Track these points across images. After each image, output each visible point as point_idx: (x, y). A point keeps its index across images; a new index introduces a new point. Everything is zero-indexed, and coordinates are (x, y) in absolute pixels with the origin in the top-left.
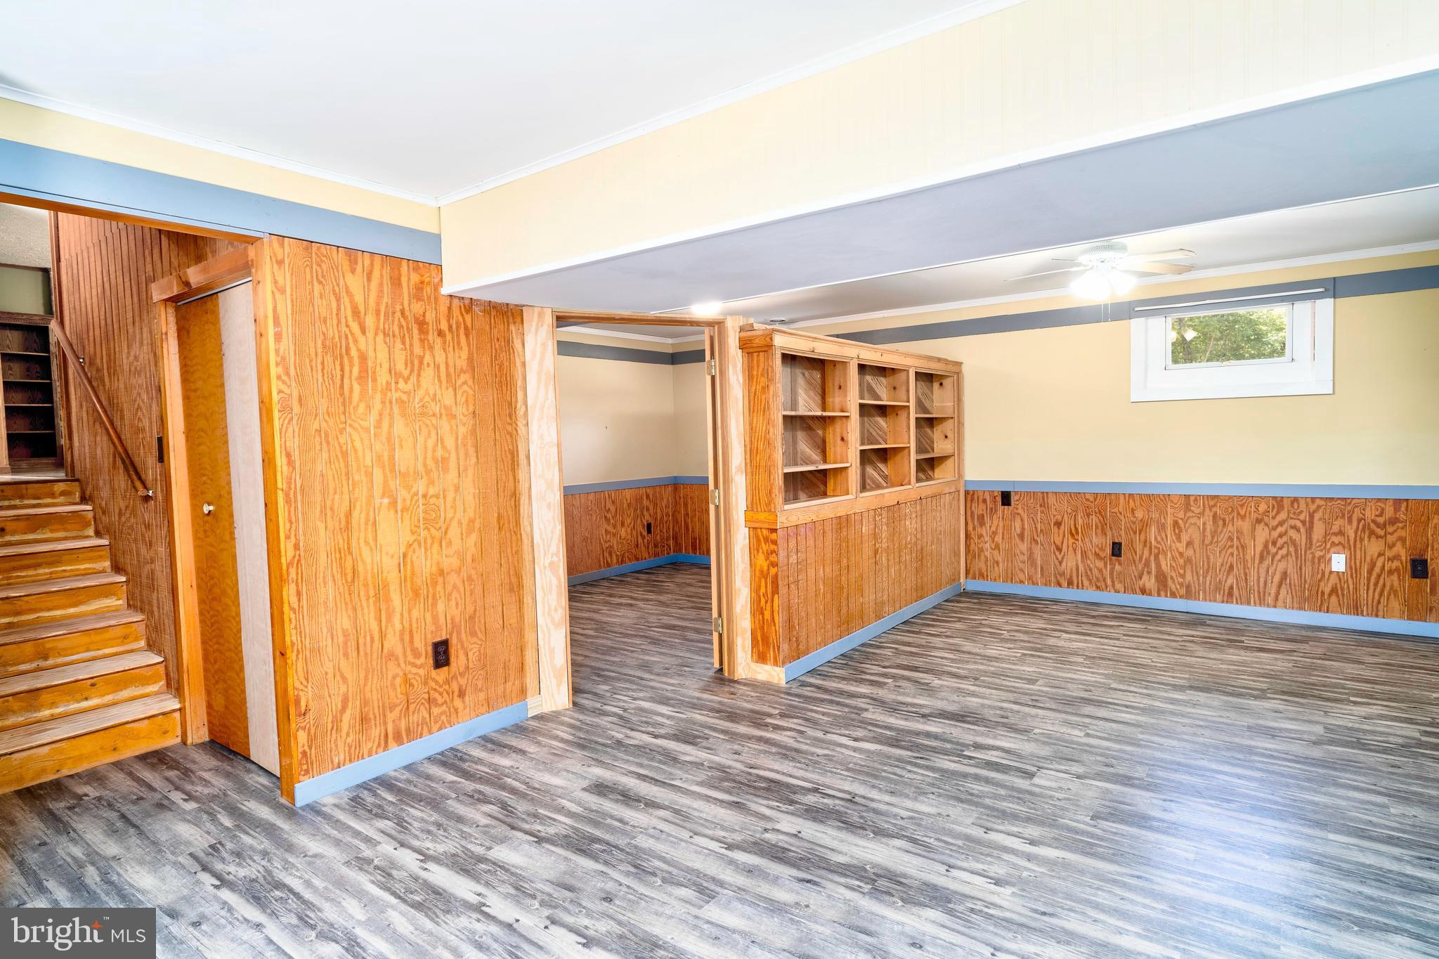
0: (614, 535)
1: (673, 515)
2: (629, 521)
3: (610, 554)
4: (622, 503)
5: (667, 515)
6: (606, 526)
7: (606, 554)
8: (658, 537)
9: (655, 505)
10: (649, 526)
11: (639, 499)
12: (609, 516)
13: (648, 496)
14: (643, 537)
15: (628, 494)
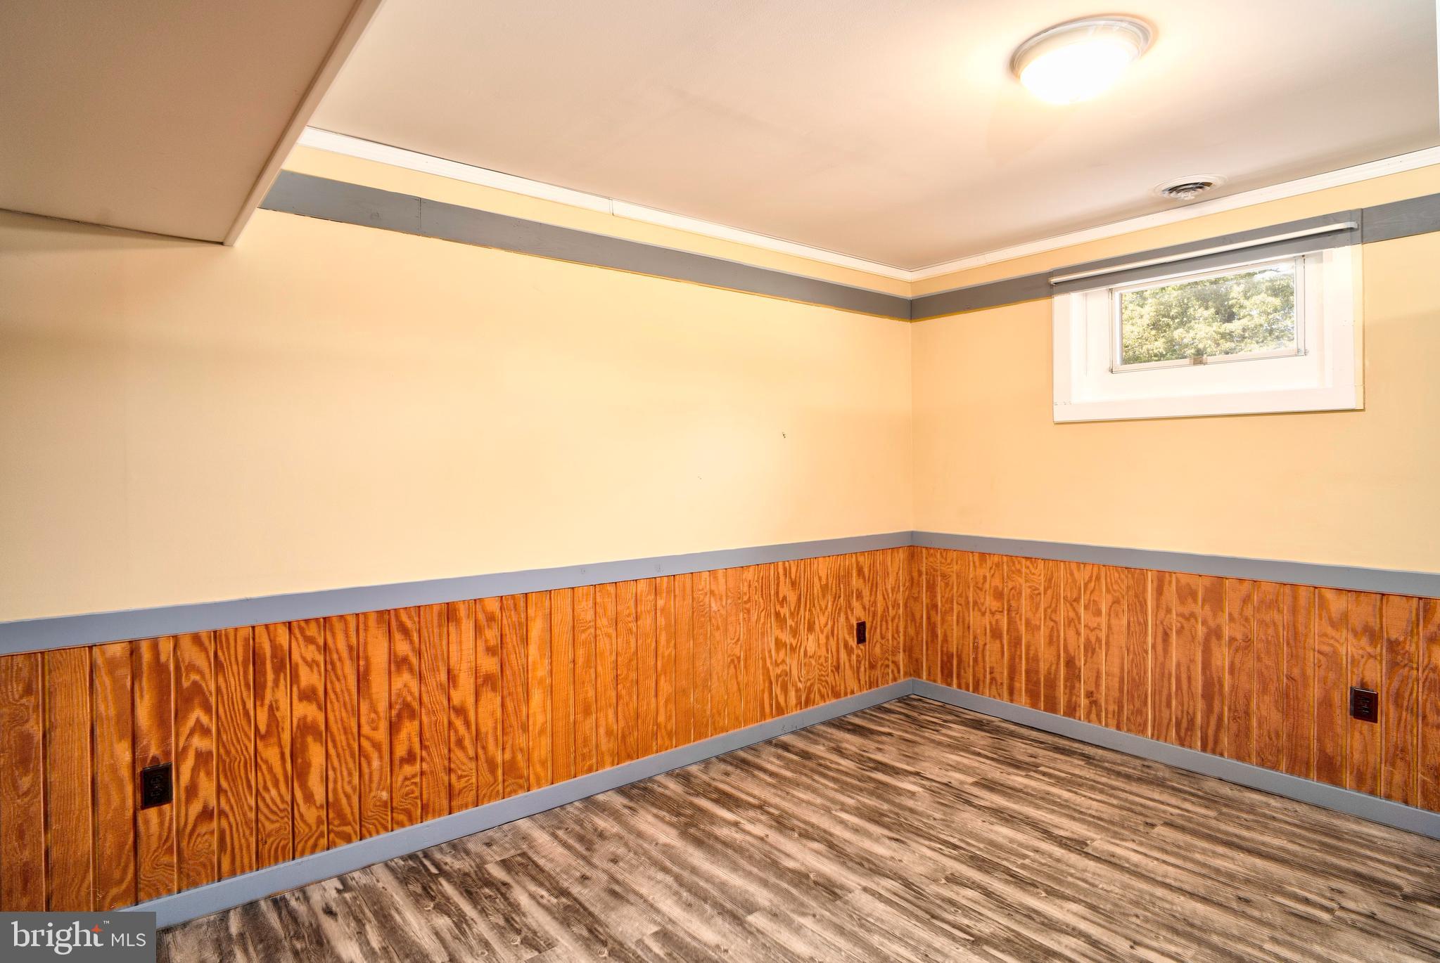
0: (793, 649)
1: (906, 606)
2: (823, 620)
3: (785, 690)
4: (810, 586)
5: (896, 605)
6: (777, 632)
7: (777, 690)
8: (878, 650)
9: (874, 587)
10: (861, 627)
11: (842, 578)
12: (785, 611)
13: (860, 571)
14: (849, 651)
15: (823, 569)
